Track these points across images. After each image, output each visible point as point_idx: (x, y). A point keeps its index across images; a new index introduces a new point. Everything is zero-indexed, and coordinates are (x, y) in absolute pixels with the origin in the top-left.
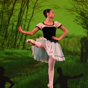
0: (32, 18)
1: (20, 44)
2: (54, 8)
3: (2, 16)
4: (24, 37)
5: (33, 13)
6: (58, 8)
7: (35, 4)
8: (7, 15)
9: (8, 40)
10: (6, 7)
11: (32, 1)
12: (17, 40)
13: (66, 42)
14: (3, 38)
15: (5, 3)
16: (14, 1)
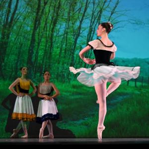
3: (66, 37)
6: (140, 24)
8: (73, 36)
10: (71, 25)
11: (104, 16)
15: (69, 20)
16: (81, 17)
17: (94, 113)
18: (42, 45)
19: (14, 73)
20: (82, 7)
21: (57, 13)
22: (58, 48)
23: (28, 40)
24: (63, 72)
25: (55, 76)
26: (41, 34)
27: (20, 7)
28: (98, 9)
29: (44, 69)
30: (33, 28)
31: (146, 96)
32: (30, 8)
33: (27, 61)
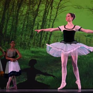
0: (55, 18)
2: (76, 8)
3: (28, 16)
4: (48, 36)
5: (57, 13)
6: (80, 8)
7: (59, 5)
8: (33, 16)
9: (33, 39)
10: (32, 8)
11: (55, 2)
12: (42, 39)
13: (89, 40)
14: (29, 37)
15: (30, 4)
16: (38, 2)
17: (47, 71)
18: (10, 22)
22: (21, 24)
24: (25, 41)
25: (19, 44)
26: (9, 14)
29: (11, 39)
30: (3, 9)
31: (84, 59)
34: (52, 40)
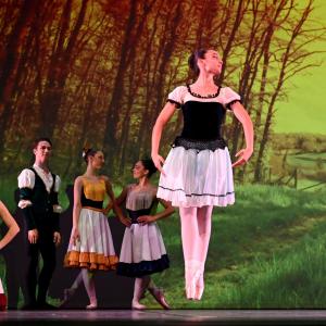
0: (278, 89)
1: (248, 169)
5: (282, 74)
7: (288, 49)
11: (278, 39)
16: (225, 42)
17: (252, 254)
18: (137, 103)
19: (73, 165)
20: (228, 19)
21: (173, 33)
23: (108, 90)
26: (136, 78)
27: (90, 17)
28: (264, 25)
30: (118, 64)
32: (112, 19)
33: (103, 137)
34: (268, 158)
